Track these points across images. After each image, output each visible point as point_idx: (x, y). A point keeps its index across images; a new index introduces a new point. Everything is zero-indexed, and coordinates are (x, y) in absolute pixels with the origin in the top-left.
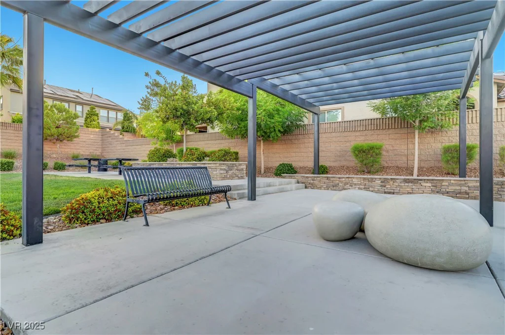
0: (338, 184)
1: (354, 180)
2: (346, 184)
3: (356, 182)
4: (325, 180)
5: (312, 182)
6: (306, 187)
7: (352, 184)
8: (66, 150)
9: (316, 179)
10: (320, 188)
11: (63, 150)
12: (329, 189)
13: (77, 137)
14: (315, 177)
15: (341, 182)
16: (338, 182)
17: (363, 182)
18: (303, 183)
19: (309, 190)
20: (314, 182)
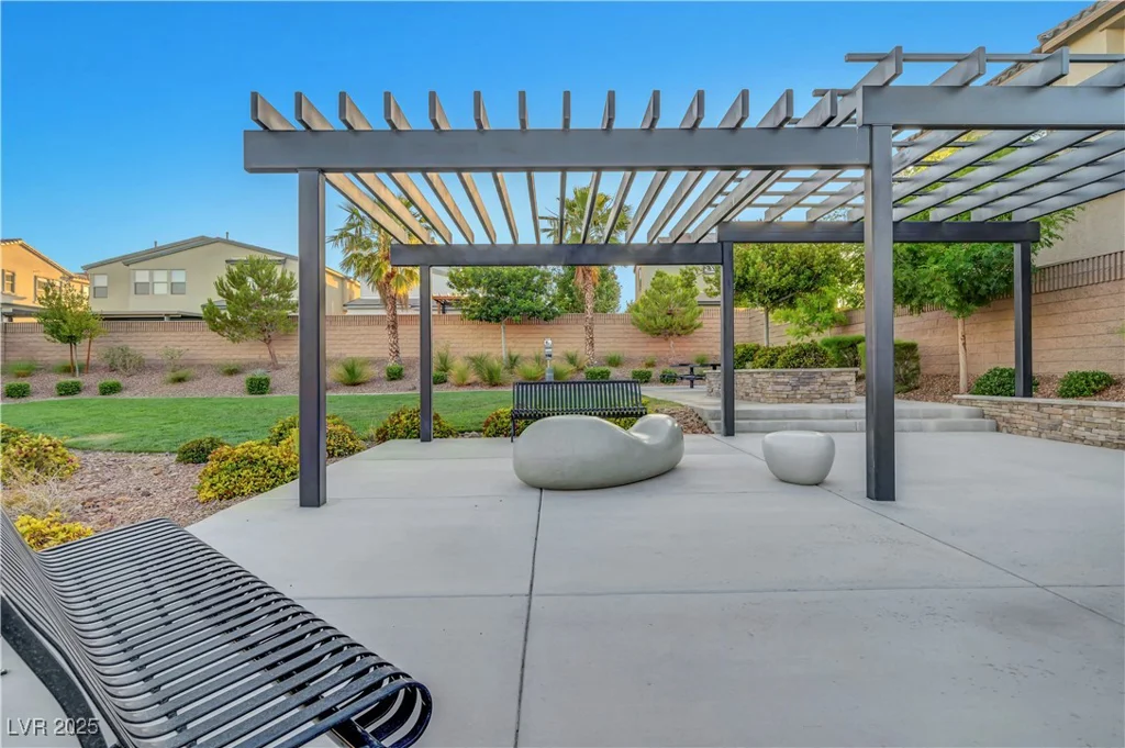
0: (1061, 423)
1: (1095, 414)
2: (1078, 423)
3: (1100, 421)
4: (1033, 412)
5: (1007, 415)
6: (998, 429)
7: (1091, 426)
8: (692, 350)
9: (1015, 407)
10: (1024, 432)
11: (686, 349)
12: (1043, 435)
13: (700, 326)
14: (1013, 403)
15: (1067, 417)
16: (1060, 417)
17: (1114, 419)
18: (992, 417)
19: (1002, 437)
20: (1013, 415)
